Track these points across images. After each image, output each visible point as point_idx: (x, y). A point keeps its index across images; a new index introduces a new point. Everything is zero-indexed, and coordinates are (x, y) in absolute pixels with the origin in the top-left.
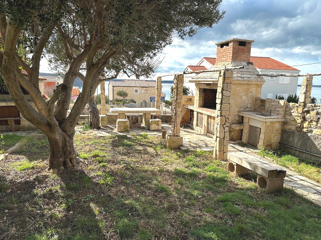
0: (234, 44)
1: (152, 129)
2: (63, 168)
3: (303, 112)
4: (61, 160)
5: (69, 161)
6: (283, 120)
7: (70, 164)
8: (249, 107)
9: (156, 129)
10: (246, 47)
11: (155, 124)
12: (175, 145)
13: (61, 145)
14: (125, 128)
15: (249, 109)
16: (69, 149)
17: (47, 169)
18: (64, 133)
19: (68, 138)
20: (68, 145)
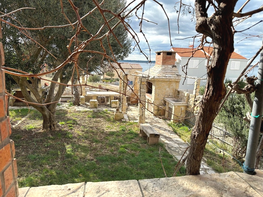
0: (164, 54)
1: (113, 107)
2: (49, 129)
3: (195, 101)
4: (48, 125)
5: (53, 126)
6: (187, 105)
7: (53, 127)
8: (170, 95)
9: (115, 106)
10: (172, 56)
11: (115, 103)
12: (119, 118)
13: (48, 117)
14: (95, 106)
15: (171, 96)
16: (52, 119)
17: (41, 130)
18: (50, 111)
19: (52, 114)
20: (52, 117)
